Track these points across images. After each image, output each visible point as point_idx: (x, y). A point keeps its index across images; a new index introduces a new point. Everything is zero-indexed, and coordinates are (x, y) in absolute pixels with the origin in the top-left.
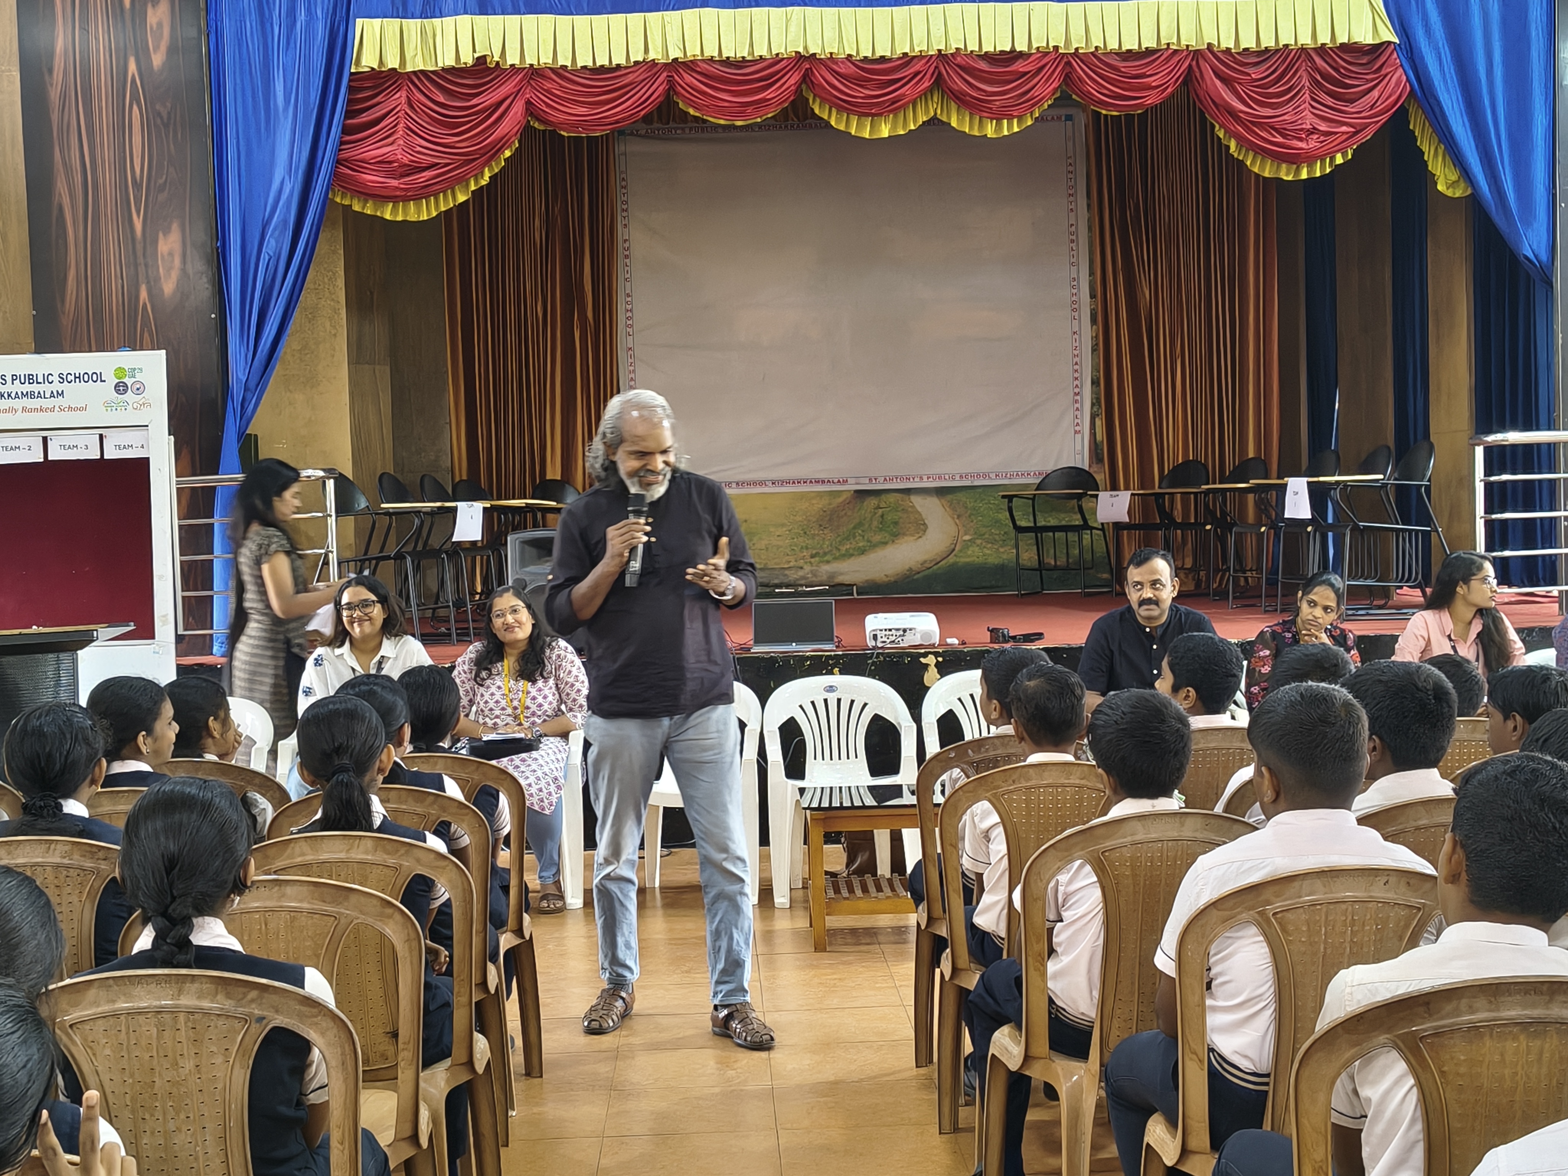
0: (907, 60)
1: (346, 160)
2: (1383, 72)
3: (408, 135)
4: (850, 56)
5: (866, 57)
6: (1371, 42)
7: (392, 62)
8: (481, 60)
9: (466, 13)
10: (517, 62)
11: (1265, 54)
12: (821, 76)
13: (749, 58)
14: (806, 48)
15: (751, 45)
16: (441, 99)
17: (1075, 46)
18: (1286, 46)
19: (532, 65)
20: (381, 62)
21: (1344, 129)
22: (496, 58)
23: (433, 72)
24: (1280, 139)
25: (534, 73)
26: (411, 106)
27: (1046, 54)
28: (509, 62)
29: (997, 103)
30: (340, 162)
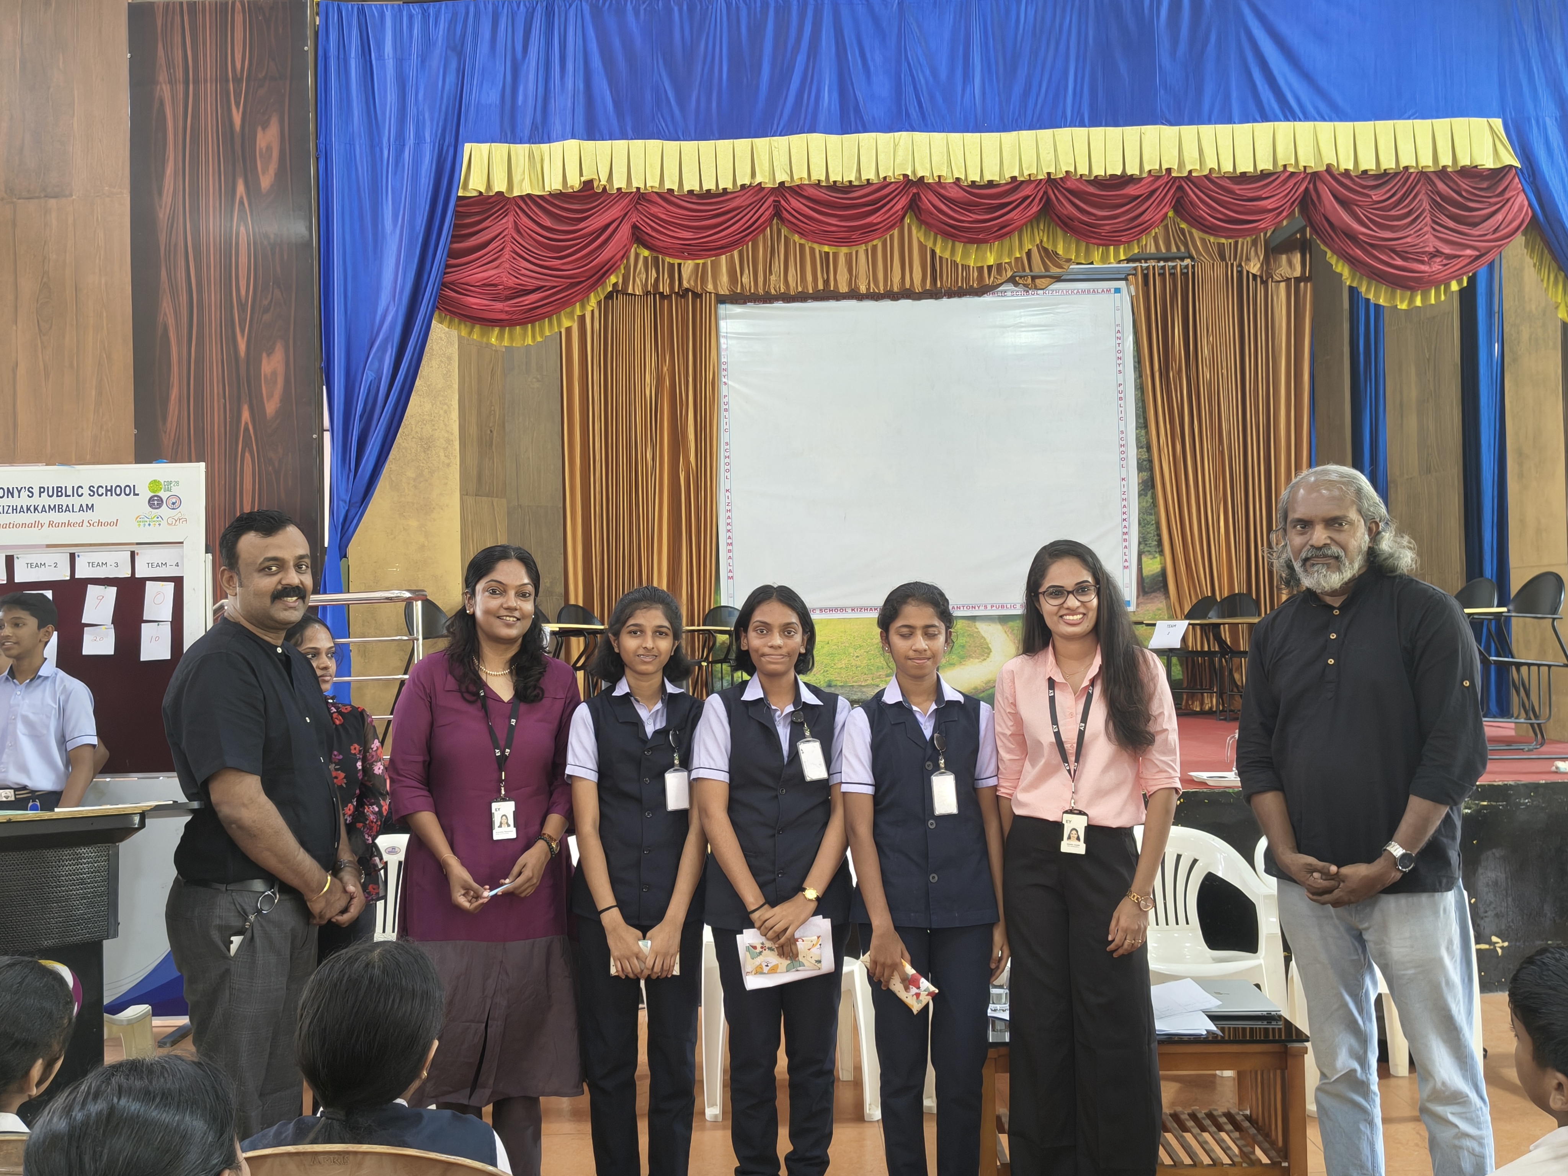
0: (1015, 184)
1: (452, 283)
2: (1507, 196)
3: (514, 258)
4: (958, 179)
5: (973, 182)
6: (1492, 166)
7: (499, 186)
8: (588, 185)
9: (573, 137)
10: (623, 185)
11: (1384, 178)
12: (928, 200)
13: (856, 183)
14: (914, 172)
15: (859, 171)
16: (548, 223)
17: (1189, 168)
18: (1406, 168)
19: (638, 189)
20: (489, 186)
21: (1469, 252)
22: (603, 182)
23: (541, 197)
24: (1399, 262)
25: (640, 198)
26: (518, 232)
27: (1158, 178)
28: (616, 186)
29: (1107, 228)
30: (444, 285)
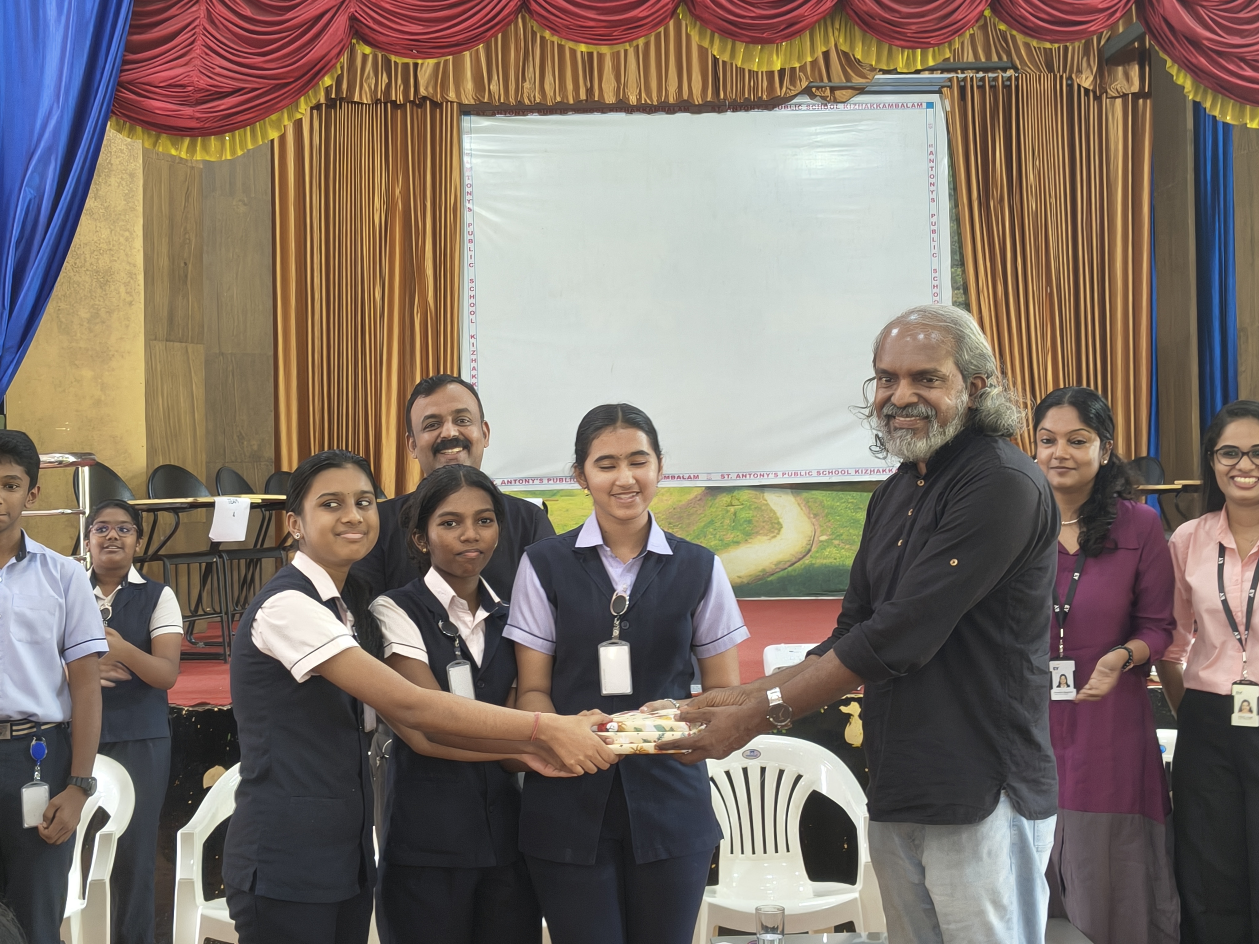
1: (130, 83)
3: (207, 54)
24: (1246, 72)
26: (212, 22)
29: (913, 27)
30: (120, 85)
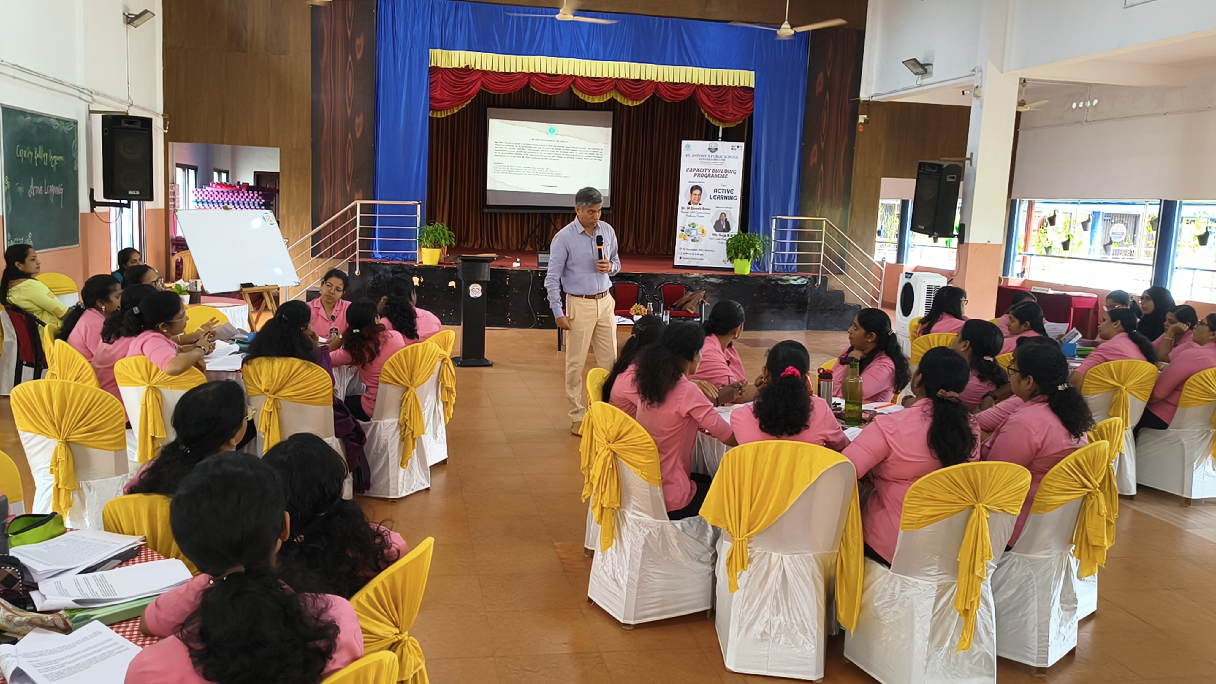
0: (606, 79)
2: (752, 96)
4: (588, 76)
5: (593, 77)
6: (750, 86)
8: (467, 67)
9: (462, 50)
11: (718, 87)
12: (578, 82)
13: (556, 74)
14: (574, 72)
16: (453, 78)
17: (660, 80)
18: (725, 85)
19: (484, 70)
20: (437, 64)
22: (472, 67)
23: (451, 69)
24: (721, 115)
25: (485, 73)
26: (443, 79)
27: (650, 82)
28: (477, 68)
